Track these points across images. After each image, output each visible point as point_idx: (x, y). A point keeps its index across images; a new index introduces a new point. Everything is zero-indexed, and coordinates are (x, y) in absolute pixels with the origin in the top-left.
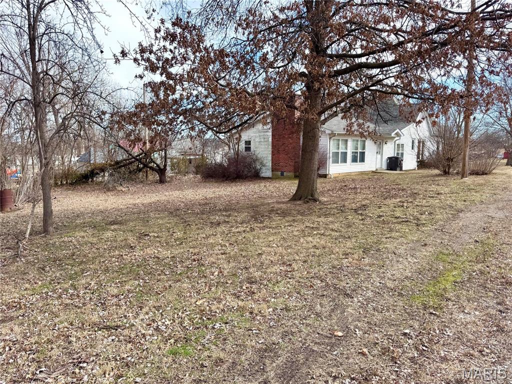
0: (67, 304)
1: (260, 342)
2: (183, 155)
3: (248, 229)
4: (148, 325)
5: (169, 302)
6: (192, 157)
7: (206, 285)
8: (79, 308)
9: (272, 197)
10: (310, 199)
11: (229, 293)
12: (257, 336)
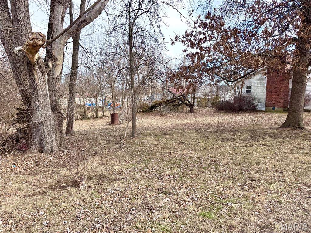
0: (144, 176)
1: (260, 220)
2: (204, 96)
3: (248, 145)
4: (187, 195)
5: (199, 184)
6: (210, 97)
7: (221, 177)
8: (150, 179)
9: (265, 124)
10: (296, 127)
11: (237, 185)
12: (258, 216)
